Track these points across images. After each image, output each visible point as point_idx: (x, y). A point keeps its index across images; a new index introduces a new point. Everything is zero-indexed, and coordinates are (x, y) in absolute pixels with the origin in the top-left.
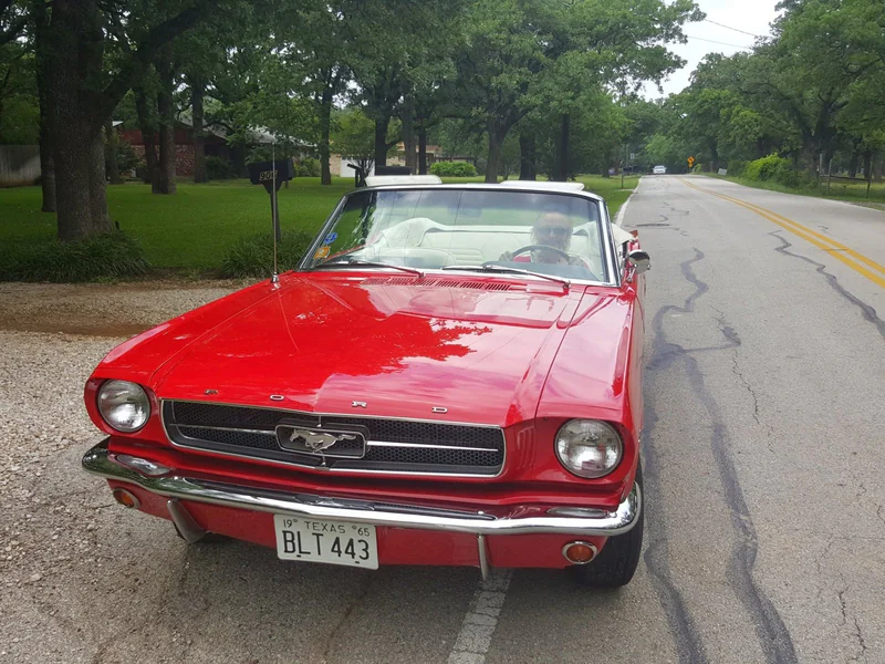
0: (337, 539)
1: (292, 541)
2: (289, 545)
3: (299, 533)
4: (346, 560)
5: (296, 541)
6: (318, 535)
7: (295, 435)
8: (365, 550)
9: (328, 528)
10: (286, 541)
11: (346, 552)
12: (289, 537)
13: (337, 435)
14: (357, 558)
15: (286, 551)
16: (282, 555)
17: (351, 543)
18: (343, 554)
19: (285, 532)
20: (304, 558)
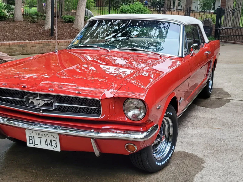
0: (46, 140)
1: (32, 140)
2: (31, 141)
3: (34, 137)
4: (49, 148)
5: (33, 140)
6: (40, 138)
7: (30, 101)
8: (56, 144)
9: (43, 135)
10: (30, 140)
11: (50, 145)
12: (31, 138)
13: (44, 101)
14: (53, 147)
15: (30, 143)
16: (29, 145)
17: (51, 141)
18: (49, 145)
19: (29, 136)
20: (36, 146)
